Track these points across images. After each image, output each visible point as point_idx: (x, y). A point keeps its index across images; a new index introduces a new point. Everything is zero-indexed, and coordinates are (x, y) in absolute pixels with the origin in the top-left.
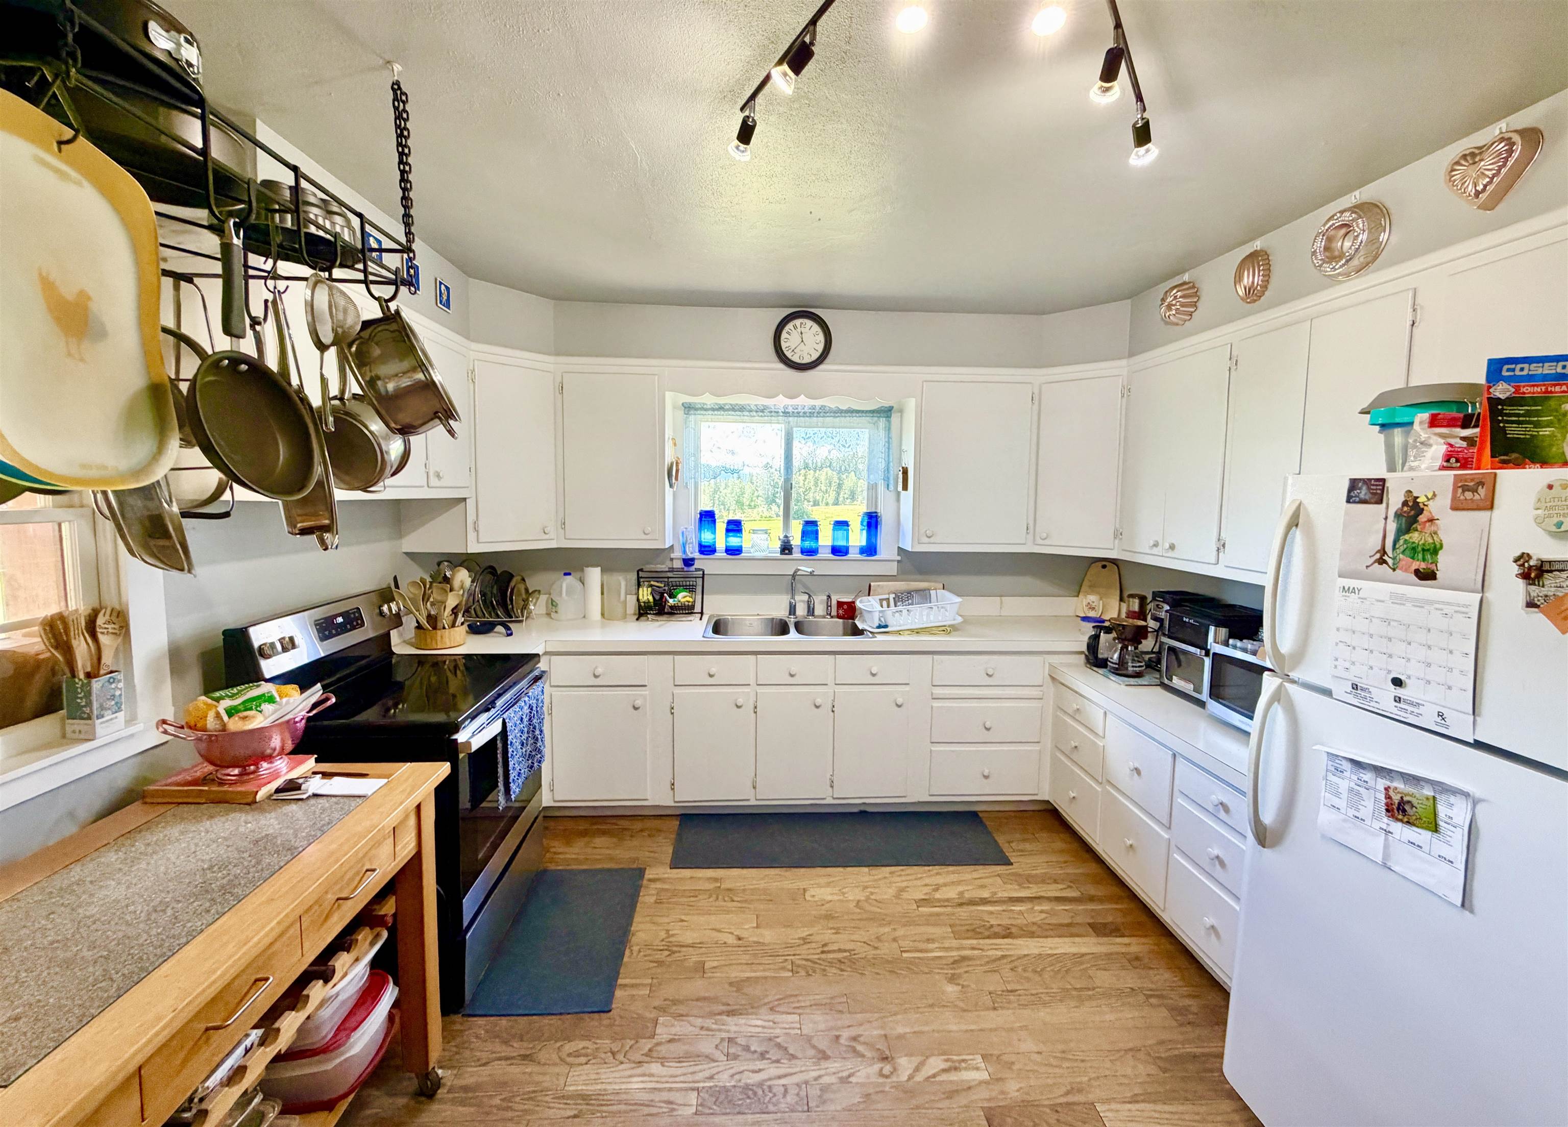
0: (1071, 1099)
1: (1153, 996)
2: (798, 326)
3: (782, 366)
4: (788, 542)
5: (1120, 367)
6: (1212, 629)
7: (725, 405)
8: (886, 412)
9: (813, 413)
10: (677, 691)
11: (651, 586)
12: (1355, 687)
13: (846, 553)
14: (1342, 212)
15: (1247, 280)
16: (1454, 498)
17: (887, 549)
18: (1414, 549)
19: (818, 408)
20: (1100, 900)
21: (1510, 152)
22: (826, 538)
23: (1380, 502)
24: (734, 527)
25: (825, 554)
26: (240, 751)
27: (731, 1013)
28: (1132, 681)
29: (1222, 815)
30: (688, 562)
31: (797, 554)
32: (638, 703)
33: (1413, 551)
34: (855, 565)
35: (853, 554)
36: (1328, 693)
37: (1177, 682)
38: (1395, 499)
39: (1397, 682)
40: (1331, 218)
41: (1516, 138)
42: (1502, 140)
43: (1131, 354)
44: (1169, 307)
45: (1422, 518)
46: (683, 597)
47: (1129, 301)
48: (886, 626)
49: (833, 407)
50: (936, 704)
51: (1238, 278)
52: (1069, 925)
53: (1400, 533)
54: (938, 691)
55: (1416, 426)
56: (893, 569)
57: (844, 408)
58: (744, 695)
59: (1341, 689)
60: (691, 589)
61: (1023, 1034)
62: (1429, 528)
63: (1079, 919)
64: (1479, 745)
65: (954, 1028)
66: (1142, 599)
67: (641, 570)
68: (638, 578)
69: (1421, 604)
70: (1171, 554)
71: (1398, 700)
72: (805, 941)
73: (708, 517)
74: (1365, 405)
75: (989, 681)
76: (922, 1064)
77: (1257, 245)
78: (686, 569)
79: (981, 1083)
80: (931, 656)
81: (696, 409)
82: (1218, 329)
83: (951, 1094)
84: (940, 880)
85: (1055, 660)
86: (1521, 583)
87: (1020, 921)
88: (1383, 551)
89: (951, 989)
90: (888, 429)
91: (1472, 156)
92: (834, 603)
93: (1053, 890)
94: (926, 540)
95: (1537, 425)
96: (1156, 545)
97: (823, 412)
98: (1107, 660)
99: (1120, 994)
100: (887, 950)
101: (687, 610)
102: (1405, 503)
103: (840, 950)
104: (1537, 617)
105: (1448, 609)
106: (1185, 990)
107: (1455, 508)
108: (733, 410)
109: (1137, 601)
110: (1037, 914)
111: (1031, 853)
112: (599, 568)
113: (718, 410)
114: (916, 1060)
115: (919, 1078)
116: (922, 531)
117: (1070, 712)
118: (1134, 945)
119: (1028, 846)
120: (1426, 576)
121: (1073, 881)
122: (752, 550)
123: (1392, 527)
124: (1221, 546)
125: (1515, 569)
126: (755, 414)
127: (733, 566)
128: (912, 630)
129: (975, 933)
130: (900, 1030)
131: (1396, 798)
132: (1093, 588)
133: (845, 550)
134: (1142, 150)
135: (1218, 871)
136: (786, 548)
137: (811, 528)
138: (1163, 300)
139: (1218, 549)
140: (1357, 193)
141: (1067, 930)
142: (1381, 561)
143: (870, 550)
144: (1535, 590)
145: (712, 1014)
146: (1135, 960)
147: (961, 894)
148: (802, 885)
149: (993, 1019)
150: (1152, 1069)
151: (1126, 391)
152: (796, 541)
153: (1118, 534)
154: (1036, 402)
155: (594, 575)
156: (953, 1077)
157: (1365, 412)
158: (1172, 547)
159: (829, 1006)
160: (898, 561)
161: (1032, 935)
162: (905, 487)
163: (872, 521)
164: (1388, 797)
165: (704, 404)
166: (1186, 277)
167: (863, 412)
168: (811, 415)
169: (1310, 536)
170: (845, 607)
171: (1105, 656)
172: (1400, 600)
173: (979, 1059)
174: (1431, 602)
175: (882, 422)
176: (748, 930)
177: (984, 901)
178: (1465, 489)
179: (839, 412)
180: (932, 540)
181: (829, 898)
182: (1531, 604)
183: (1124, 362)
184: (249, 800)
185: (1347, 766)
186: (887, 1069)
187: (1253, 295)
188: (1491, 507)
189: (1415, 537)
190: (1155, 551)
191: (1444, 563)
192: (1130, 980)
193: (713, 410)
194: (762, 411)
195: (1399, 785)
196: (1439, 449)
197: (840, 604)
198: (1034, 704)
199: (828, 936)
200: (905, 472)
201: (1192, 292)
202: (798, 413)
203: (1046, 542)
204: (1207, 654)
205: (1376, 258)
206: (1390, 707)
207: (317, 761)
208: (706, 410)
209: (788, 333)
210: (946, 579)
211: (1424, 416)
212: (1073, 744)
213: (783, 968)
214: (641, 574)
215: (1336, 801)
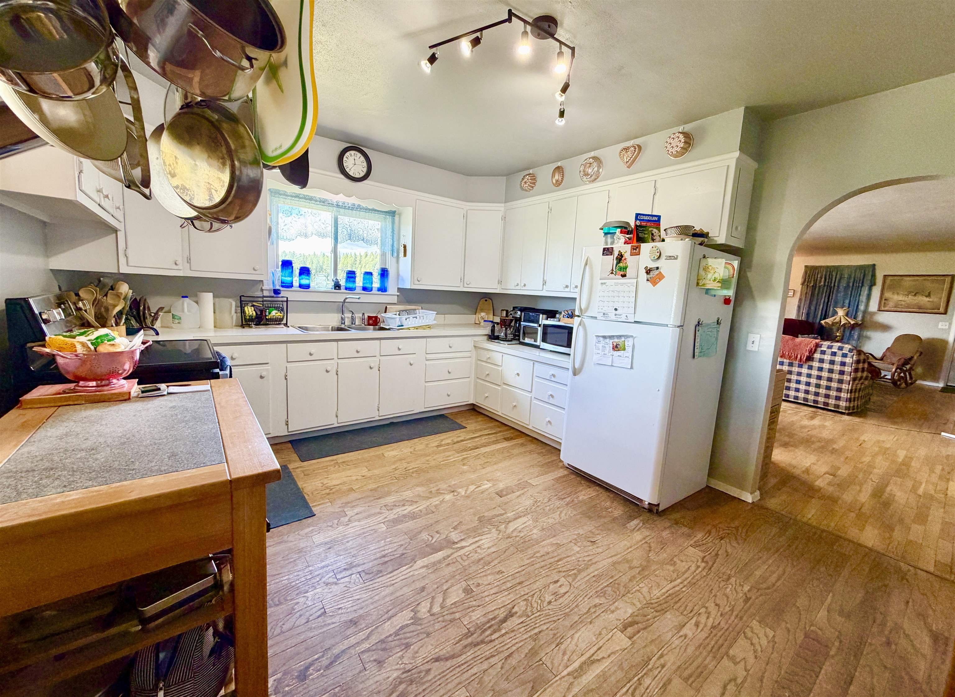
0: (519, 482)
1: (530, 452)
2: (353, 155)
3: (342, 176)
4: (338, 282)
5: (501, 207)
6: (541, 315)
7: (300, 194)
8: (393, 213)
9: (353, 208)
10: (289, 365)
11: (253, 306)
12: (604, 314)
13: (371, 290)
14: (590, 158)
15: (557, 177)
16: (631, 252)
17: (392, 289)
18: (621, 268)
19: (356, 206)
20: (503, 431)
21: (635, 151)
22: (359, 282)
23: (612, 255)
24: (305, 271)
25: (359, 290)
26: (103, 369)
27: (379, 498)
28: (510, 343)
29: (553, 379)
30: (276, 292)
31: (343, 290)
32: (264, 374)
33: (621, 269)
34: (376, 298)
35: (375, 291)
36: (596, 318)
37: (527, 340)
38: (616, 253)
39: (616, 309)
40: (586, 160)
41: (637, 147)
42: (633, 146)
43: (505, 202)
44: (525, 182)
45: (623, 259)
46: (274, 313)
47: (505, 177)
48: (402, 326)
49: (364, 206)
50: (428, 363)
51: (553, 175)
52: (497, 440)
53: (617, 264)
54: (429, 356)
55: (617, 233)
56: (395, 300)
57: (371, 208)
58: (331, 365)
59: (600, 316)
60: (280, 309)
61: (497, 472)
62: (625, 262)
63: (498, 438)
64: (636, 322)
65: (472, 477)
66: (507, 311)
67: (243, 296)
68: (241, 301)
69: (622, 284)
70: (524, 288)
71: (616, 315)
72: (396, 469)
73: (287, 264)
74: (601, 226)
75: (450, 350)
76: (468, 489)
77: (559, 164)
78: (275, 296)
79: (490, 487)
80: (425, 339)
81: (281, 194)
82: (543, 196)
83: (482, 493)
84: (442, 438)
85: (476, 339)
86: (646, 274)
87: (479, 443)
88: (613, 270)
89: (465, 467)
90: (393, 223)
91: (626, 149)
92: (366, 316)
93: (486, 432)
94: (418, 283)
95: (645, 234)
96: (517, 285)
97: (359, 208)
98: (498, 336)
99: (521, 453)
100: (433, 463)
101: (277, 322)
102: (619, 255)
103: (413, 468)
104: (649, 283)
105: (629, 285)
106: (540, 448)
107: (631, 255)
108: (305, 199)
109: (505, 312)
110: (484, 440)
111: (472, 423)
112: (211, 294)
113: (296, 197)
114: (465, 488)
115: (468, 492)
116: (416, 278)
117: (484, 360)
118: (520, 441)
119: (469, 421)
120: (624, 276)
121: (491, 428)
122: (316, 287)
123: (615, 262)
124: (544, 283)
125: (645, 271)
126: (319, 203)
127: (303, 296)
128: (414, 327)
129: (465, 450)
130: (453, 483)
131: (615, 344)
132: (482, 310)
133: (370, 289)
134: (561, 119)
135: (551, 401)
136: (337, 286)
137: (351, 275)
138: (523, 179)
139: (543, 284)
140: (593, 152)
141: (496, 442)
142: (612, 273)
143: (383, 289)
144: (648, 276)
145: (370, 501)
146: (522, 445)
147: (452, 440)
148: (380, 452)
149: (484, 471)
150: (540, 468)
151: (504, 218)
152: (343, 283)
153: (500, 282)
154: (465, 218)
155: (208, 298)
156: (480, 488)
157: (602, 229)
158: (525, 285)
159: (421, 485)
160: (398, 295)
161: (485, 446)
162: (405, 255)
163: (384, 273)
164: (613, 345)
165: (285, 192)
166: (531, 171)
167: (381, 211)
168: (352, 209)
169: (591, 268)
170: (374, 319)
171: (498, 334)
172: (616, 284)
173: (486, 482)
174: (625, 284)
175: (389, 218)
176: (364, 472)
177: (462, 441)
178: (634, 249)
179: (367, 210)
180: (420, 283)
181: (397, 454)
182: (648, 280)
183: (503, 205)
184: (127, 397)
185: (601, 339)
186: (456, 494)
187: (558, 184)
188: (639, 254)
189: (621, 265)
190: (517, 288)
191: (629, 272)
192: (522, 450)
193: (292, 196)
194: (324, 202)
195: (616, 340)
196: (623, 240)
197: (370, 318)
198: (469, 359)
199: (405, 465)
200: (405, 247)
201: (534, 178)
202: (345, 207)
203: (470, 286)
204: (540, 326)
205: (598, 177)
206: (613, 317)
207: (139, 383)
208: (287, 196)
209: (347, 158)
210: (423, 305)
211: (619, 230)
212: (487, 373)
213: (393, 479)
214: (243, 299)
215: (599, 352)
